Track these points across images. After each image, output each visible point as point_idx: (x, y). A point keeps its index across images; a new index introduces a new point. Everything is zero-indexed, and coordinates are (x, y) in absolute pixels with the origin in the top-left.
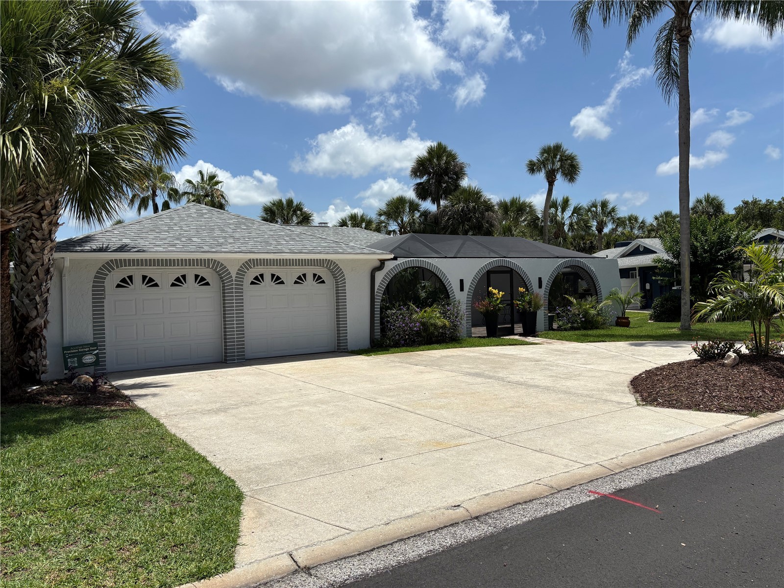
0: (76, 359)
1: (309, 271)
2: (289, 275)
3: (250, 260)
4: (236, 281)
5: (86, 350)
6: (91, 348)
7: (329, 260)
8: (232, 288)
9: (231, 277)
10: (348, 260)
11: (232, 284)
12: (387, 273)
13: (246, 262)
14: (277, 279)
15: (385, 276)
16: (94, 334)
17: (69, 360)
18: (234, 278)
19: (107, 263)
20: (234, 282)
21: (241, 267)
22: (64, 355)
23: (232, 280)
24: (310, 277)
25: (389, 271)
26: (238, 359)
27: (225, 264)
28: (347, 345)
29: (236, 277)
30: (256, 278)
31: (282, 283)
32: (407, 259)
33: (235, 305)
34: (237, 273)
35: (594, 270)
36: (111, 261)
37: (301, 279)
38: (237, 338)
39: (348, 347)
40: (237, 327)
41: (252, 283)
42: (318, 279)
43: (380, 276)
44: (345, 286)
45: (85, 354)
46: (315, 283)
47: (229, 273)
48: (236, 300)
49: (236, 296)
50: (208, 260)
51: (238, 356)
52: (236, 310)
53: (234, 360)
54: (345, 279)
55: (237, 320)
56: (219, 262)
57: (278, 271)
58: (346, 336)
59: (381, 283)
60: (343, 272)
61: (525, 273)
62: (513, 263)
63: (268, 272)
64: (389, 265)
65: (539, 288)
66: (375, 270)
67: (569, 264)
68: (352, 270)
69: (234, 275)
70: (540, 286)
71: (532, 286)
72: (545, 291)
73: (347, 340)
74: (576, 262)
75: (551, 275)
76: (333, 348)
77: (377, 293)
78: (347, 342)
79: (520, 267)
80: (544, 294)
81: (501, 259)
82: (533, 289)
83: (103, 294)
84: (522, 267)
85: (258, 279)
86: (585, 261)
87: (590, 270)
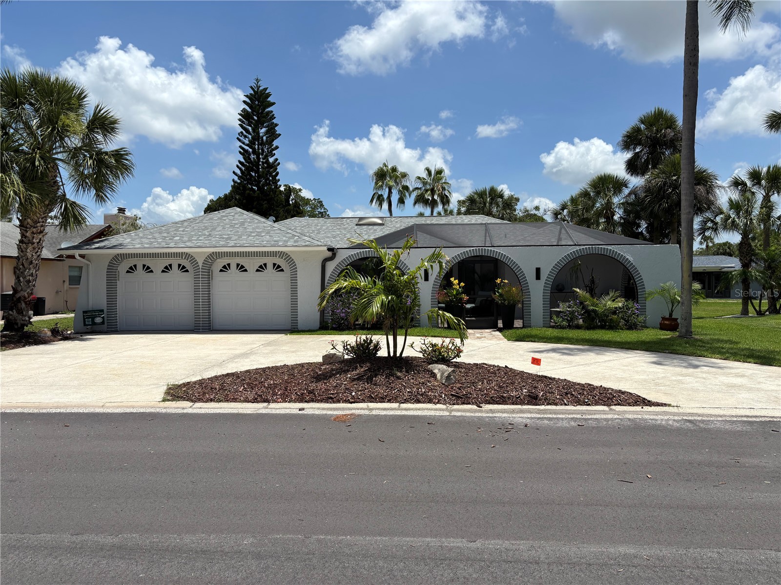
0: (90, 319)
1: (270, 261)
2: (251, 264)
3: (213, 253)
4: (202, 269)
5: (97, 314)
6: (100, 313)
7: (282, 252)
8: (199, 275)
9: (198, 266)
10: (300, 252)
11: (199, 272)
12: (339, 263)
13: (210, 254)
14: (242, 268)
15: (338, 265)
16: (107, 304)
17: (86, 320)
18: (201, 267)
19: (115, 256)
20: (201, 270)
21: (206, 258)
22: (84, 316)
23: (199, 269)
24: (270, 266)
25: (342, 261)
26: (202, 329)
27: (194, 256)
28: (297, 326)
29: (202, 266)
30: (224, 267)
31: (246, 270)
32: (362, 250)
34: (203, 263)
35: (631, 259)
36: (118, 254)
37: (262, 268)
38: (202, 313)
39: (299, 324)
40: (202, 305)
41: (221, 271)
42: (277, 267)
43: (331, 266)
44: (296, 274)
45: (96, 317)
46: (274, 271)
47: (197, 263)
48: (202, 283)
49: (202, 281)
50: (182, 253)
51: (202, 326)
53: (200, 329)
54: (296, 268)
55: (202, 299)
56: (189, 255)
58: (297, 317)
59: (332, 272)
60: (294, 262)
61: (515, 262)
62: (497, 252)
63: (233, 262)
64: (342, 256)
65: (537, 279)
66: (326, 261)
67: (587, 252)
68: (304, 260)
69: (200, 264)
70: (538, 277)
71: (525, 277)
72: (545, 283)
73: (297, 320)
74: (598, 250)
75: (556, 264)
76: (289, 327)
77: (328, 280)
78: (297, 323)
79: (508, 257)
80: (544, 286)
81: (480, 248)
82: (526, 280)
83: (116, 277)
84: (510, 256)
85: (226, 268)
86: (616, 249)
87: (624, 259)
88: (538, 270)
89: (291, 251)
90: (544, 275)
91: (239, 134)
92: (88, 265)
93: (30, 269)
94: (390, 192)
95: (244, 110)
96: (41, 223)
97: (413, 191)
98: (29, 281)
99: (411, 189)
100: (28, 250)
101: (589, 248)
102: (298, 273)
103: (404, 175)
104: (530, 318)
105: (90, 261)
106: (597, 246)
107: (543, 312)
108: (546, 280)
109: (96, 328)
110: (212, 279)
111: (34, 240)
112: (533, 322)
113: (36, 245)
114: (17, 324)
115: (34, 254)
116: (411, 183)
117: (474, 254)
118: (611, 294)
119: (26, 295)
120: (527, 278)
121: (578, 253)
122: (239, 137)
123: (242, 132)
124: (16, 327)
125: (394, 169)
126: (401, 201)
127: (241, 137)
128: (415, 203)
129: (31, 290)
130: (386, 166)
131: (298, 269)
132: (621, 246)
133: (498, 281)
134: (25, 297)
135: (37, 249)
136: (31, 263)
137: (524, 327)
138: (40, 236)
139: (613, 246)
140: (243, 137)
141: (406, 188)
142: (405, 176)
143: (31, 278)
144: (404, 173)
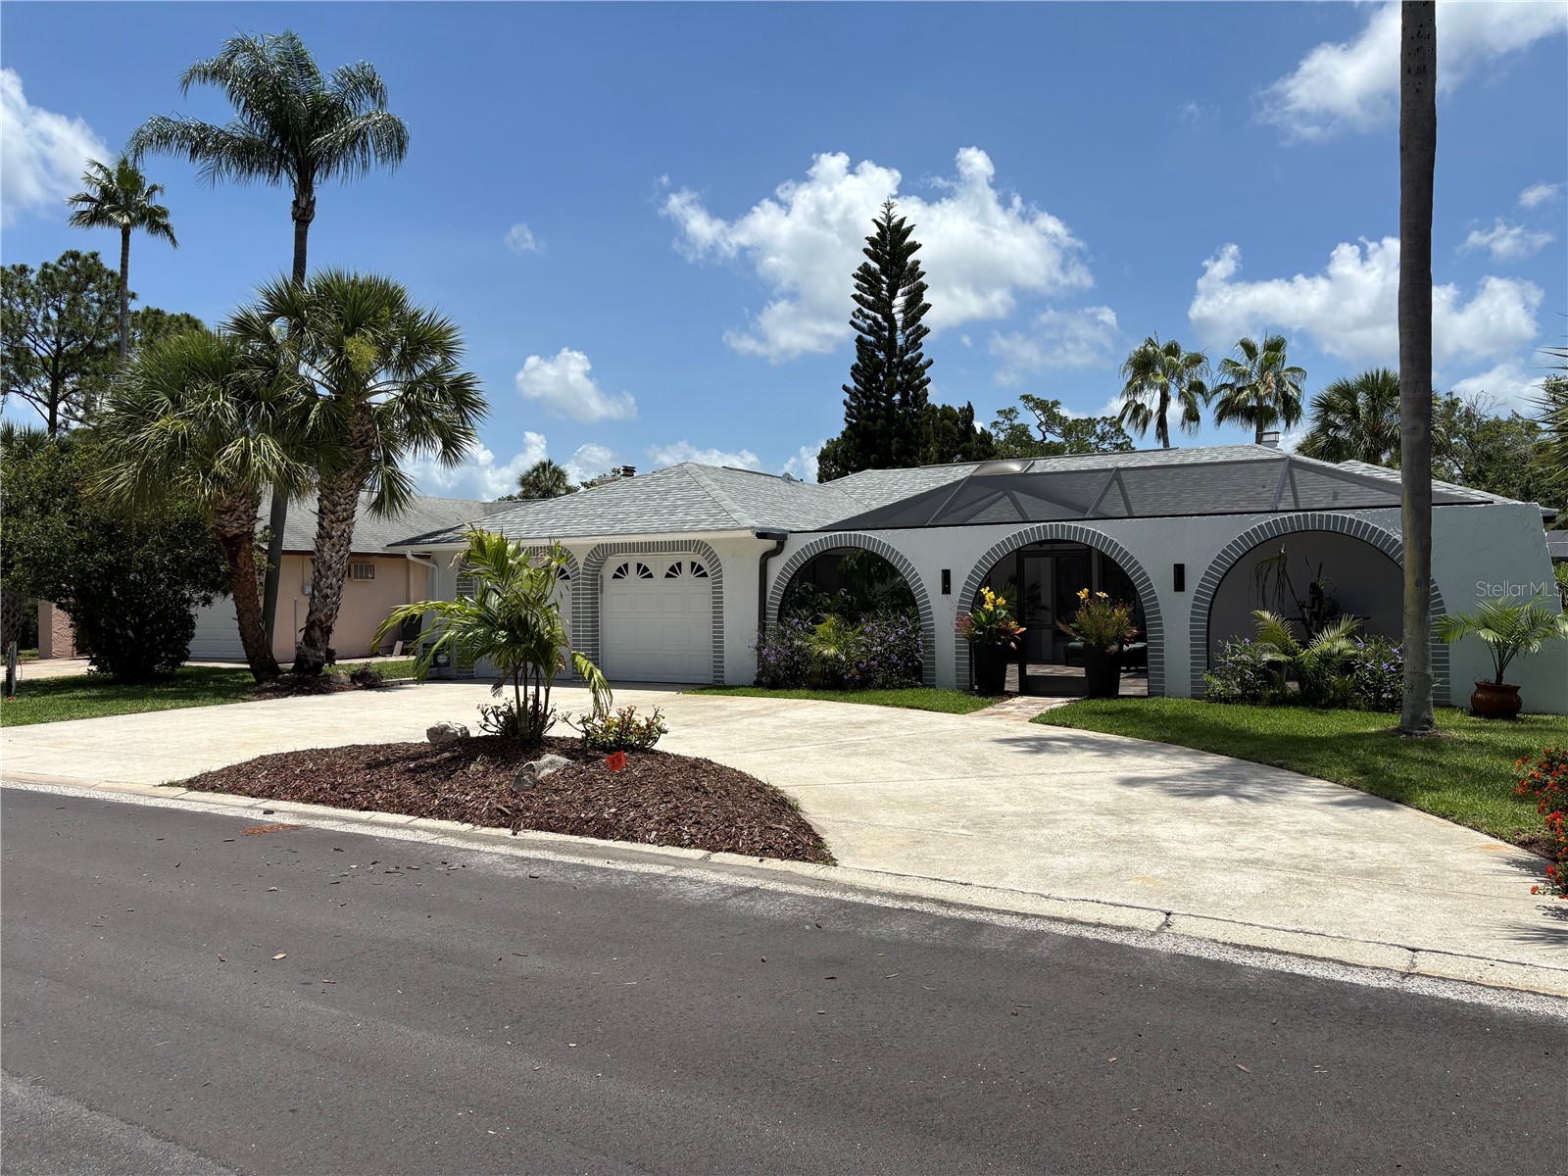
1: (686, 558)
2: (659, 564)
3: (600, 546)
4: (584, 573)
7: (698, 541)
8: (579, 584)
9: (576, 568)
10: (726, 539)
11: (579, 579)
12: (790, 560)
14: (644, 571)
15: (787, 564)
18: (581, 570)
20: (581, 576)
21: (592, 555)
23: (579, 573)
24: (686, 567)
25: (794, 557)
27: (572, 551)
28: (723, 677)
29: (585, 569)
30: (620, 570)
31: (650, 576)
32: (828, 535)
33: (581, 606)
34: (585, 564)
37: (674, 571)
38: (583, 649)
39: (725, 674)
40: (583, 636)
41: (615, 577)
42: (697, 569)
43: (777, 566)
44: (721, 582)
46: (693, 576)
47: (576, 563)
48: (583, 599)
49: (583, 595)
52: (583, 612)
54: (721, 571)
55: (583, 627)
56: (565, 551)
57: (647, 560)
58: (722, 662)
59: (779, 578)
60: (718, 560)
61: (1127, 553)
62: (1088, 531)
63: (632, 562)
64: (795, 546)
65: (1176, 590)
66: (765, 558)
67: (1293, 527)
68: (733, 556)
69: (581, 566)
70: (1179, 585)
71: (1151, 586)
72: (1196, 599)
73: (723, 667)
74: (1321, 522)
75: (1219, 557)
76: (710, 680)
77: (773, 592)
78: (723, 672)
79: (1112, 541)
80: (1194, 606)
81: (1054, 523)
82: (1153, 592)
83: (472, 589)
84: (1116, 540)
85: (622, 571)
86: (1366, 517)
87: (1385, 541)
88: (1179, 570)
89: (713, 540)
90: (1192, 581)
91: (853, 314)
92: (434, 569)
93: (328, 578)
94: (1165, 400)
95: (865, 268)
96: (343, 507)
97: (1216, 392)
98: (327, 596)
99: (1210, 388)
100: (325, 549)
101: (1298, 517)
102: (724, 579)
103: (1196, 360)
104: (1163, 675)
105: (436, 564)
106: (1317, 513)
107: (1192, 664)
108: (1198, 592)
109: (444, 671)
110: (602, 592)
111: (334, 533)
112: (1168, 685)
113: (335, 540)
114: (307, 662)
115: (333, 554)
116: (1212, 377)
117: (1040, 536)
118: (1344, 625)
119: (323, 617)
120: (1154, 588)
121: (1270, 529)
122: (855, 320)
123: (860, 310)
124: (306, 666)
125: (1172, 350)
126: (1192, 416)
127: (858, 318)
128: (1220, 419)
129: (330, 610)
130: (1153, 344)
131: (724, 573)
132: (1381, 510)
133: (1083, 594)
134: (320, 621)
135: (338, 547)
136: (330, 568)
137: (1151, 695)
138: (343, 527)
139: (1359, 511)
140: (861, 318)
141: (1199, 387)
142: (1200, 361)
143: (329, 591)
144: (1197, 355)
